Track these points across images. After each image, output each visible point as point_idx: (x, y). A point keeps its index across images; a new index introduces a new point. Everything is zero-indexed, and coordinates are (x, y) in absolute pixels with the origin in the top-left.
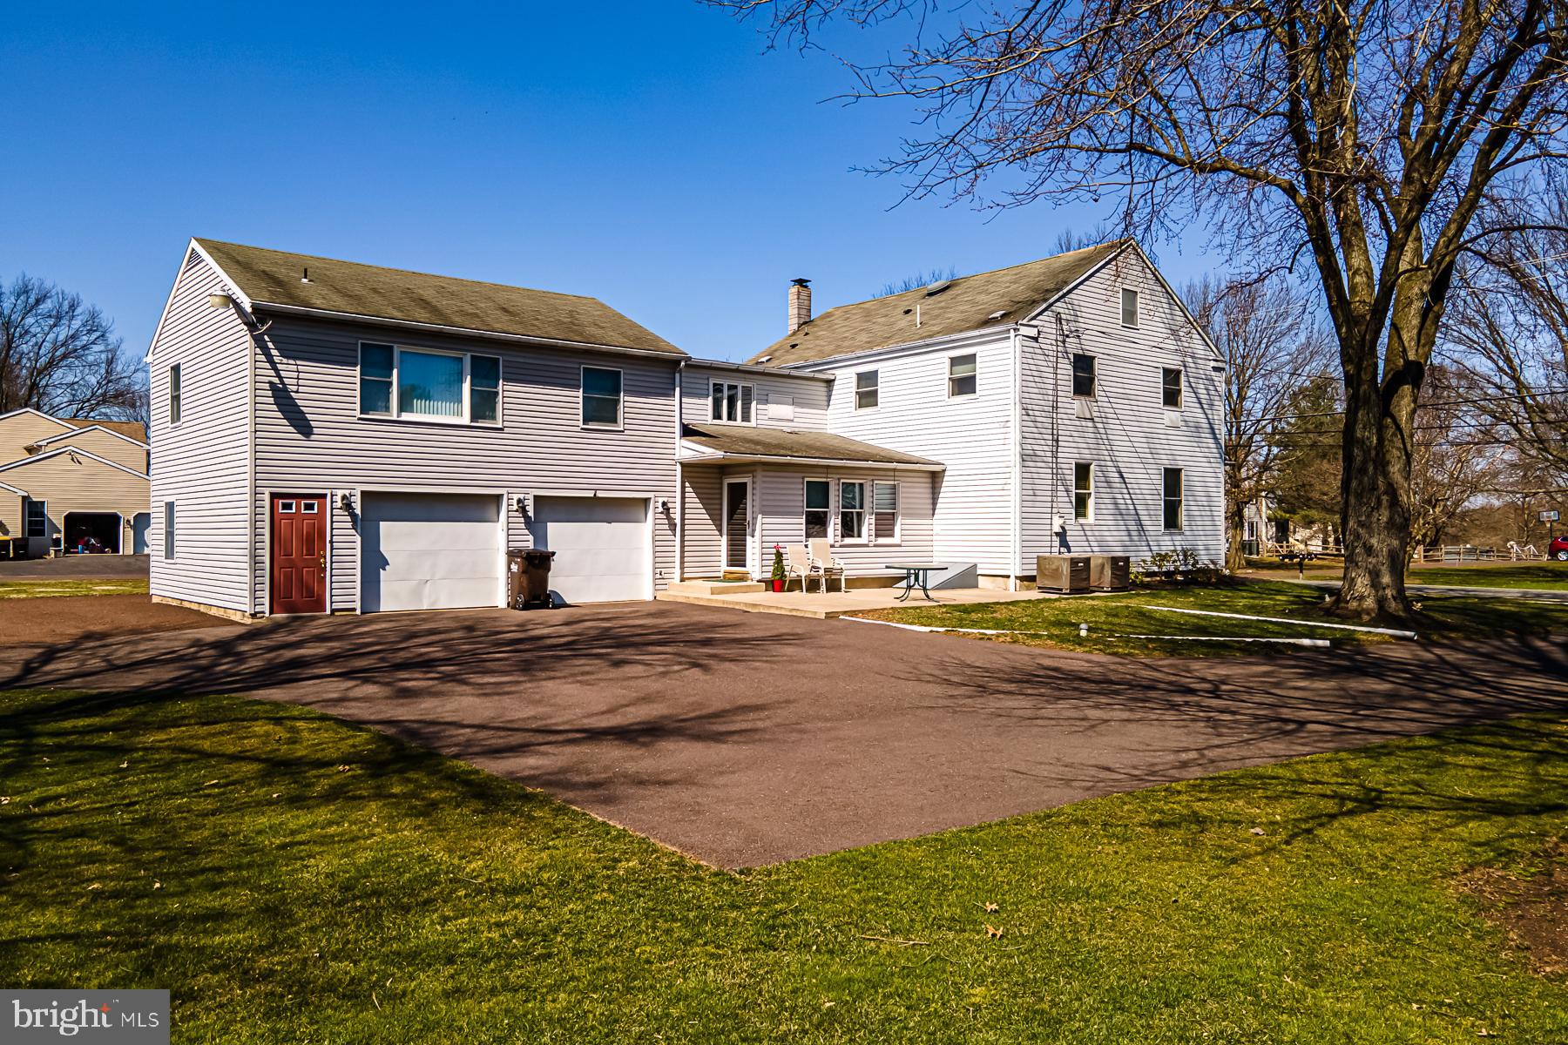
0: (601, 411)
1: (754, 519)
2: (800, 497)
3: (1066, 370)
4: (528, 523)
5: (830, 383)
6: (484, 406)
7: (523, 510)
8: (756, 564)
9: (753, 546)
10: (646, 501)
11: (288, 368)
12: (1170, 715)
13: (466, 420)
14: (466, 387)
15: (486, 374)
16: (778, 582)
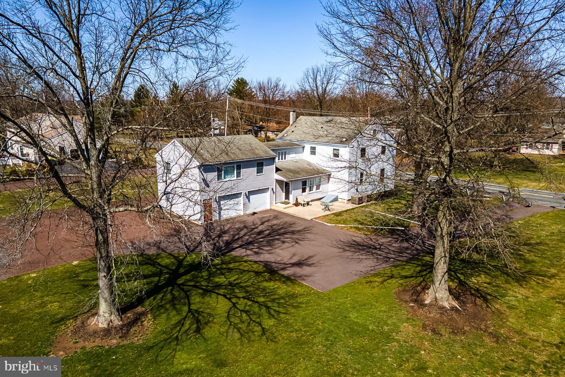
0: (260, 171)
1: (292, 191)
2: (300, 184)
3: (359, 153)
4: (247, 197)
5: (304, 147)
6: (238, 175)
7: (246, 195)
8: (292, 200)
9: (291, 196)
10: (268, 188)
11: (205, 175)
12: (372, 257)
13: (235, 178)
14: (235, 171)
15: (239, 168)
16: (297, 204)
